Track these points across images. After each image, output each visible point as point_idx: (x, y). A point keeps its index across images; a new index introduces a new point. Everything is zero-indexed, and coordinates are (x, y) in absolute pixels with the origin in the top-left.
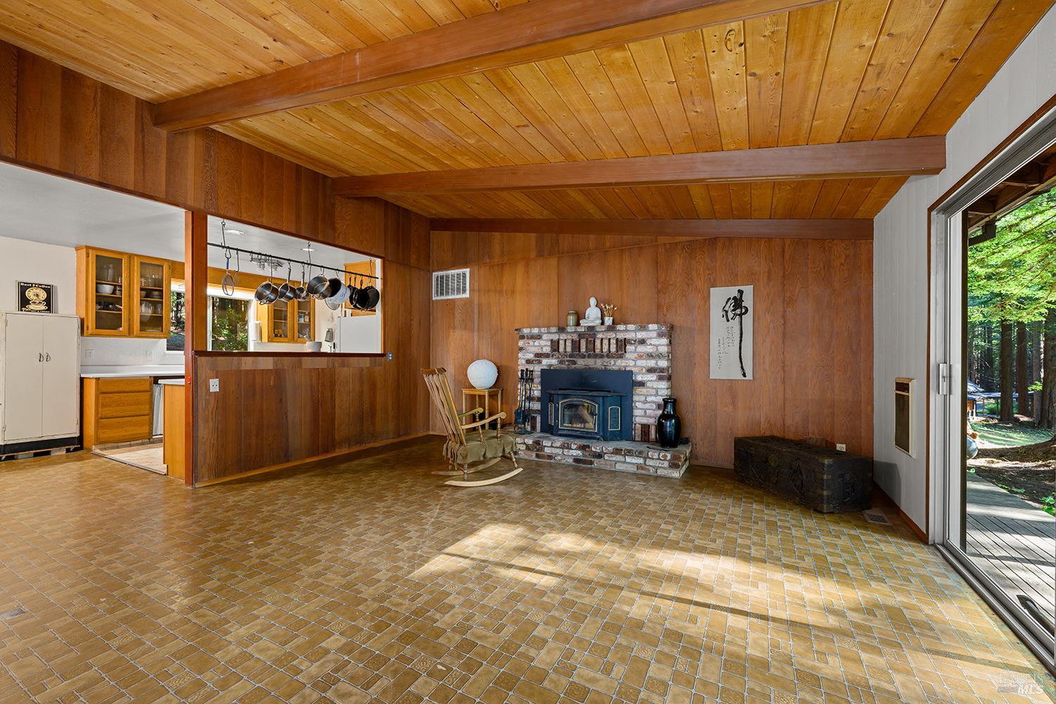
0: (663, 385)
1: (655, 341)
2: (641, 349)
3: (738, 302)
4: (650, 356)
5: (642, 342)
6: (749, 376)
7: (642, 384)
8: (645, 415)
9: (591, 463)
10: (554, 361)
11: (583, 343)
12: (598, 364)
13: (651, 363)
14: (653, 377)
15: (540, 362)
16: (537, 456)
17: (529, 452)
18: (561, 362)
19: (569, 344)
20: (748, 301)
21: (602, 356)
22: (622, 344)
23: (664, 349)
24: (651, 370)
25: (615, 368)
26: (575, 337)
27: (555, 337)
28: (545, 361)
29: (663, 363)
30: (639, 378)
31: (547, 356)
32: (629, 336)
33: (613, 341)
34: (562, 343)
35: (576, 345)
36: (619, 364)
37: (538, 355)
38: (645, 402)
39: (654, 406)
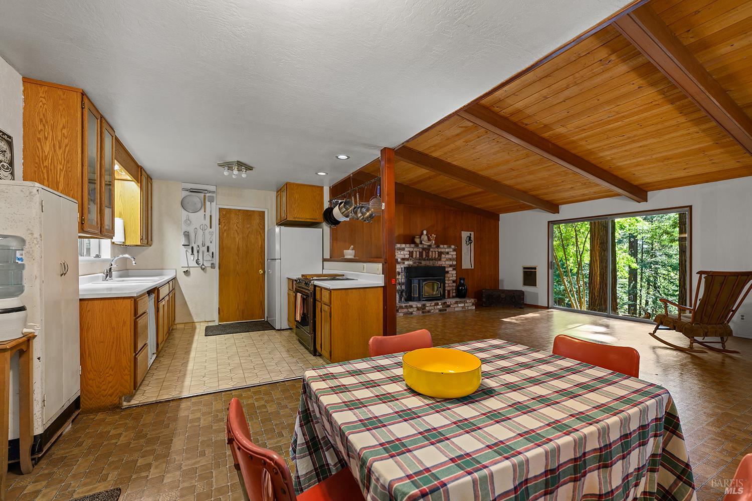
0: (454, 272)
1: (452, 253)
2: (447, 256)
3: (470, 238)
4: (450, 260)
5: (448, 253)
6: (473, 268)
7: (448, 272)
8: (449, 286)
9: (446, 310)
10: (411, 263)
11: (424, 253)
12: (431, 263)
13: (451, 263)
14: (451, 269)
15: (404, 263)
16: (423, 312)
17: (419, 311)
18: (415, 263)
19: (418, 253)
20: (472, 238)
21: (432, 260)
22: (440, 254)
23: (455, 256)
24: (451, 266)
25: (438, 265)
26: (421, 250)
27: (412, 250)
28: (406, 263)
29: (455, 263)
30: (447, 270)
31: (407, 260)
32: (443, 250)
33: (437, 253)
34: (415, 252)
35: (421, 254)
36: (440, 263)
37: (403, 259)
38: (449, 280)
39: (452, 282)
